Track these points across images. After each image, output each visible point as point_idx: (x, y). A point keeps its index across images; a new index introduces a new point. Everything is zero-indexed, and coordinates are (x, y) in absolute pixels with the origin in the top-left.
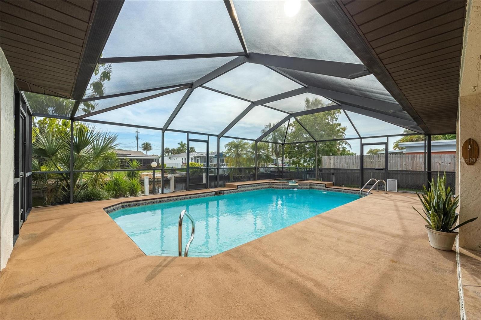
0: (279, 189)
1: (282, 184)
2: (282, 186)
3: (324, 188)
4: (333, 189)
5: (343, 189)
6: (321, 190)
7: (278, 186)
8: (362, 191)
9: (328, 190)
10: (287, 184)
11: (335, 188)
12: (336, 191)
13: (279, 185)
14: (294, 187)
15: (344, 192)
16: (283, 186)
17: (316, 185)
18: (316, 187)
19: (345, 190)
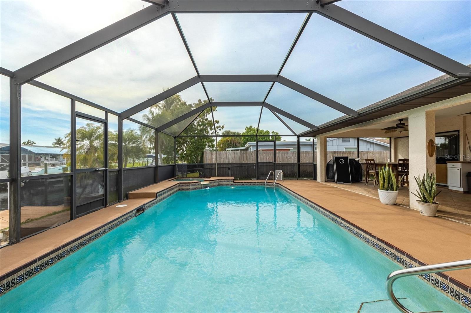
0: (191, 191)
1: (195, 184)
2: (194, 187)
3: (232, 183)
4: (241, 183)
5: (249, 182)
6: (230, 186)
7: (191, 187)
8: (267, 182)
9: (236, 185)
10: (200, 183)
11: (243, 182)
12: (243, 185)
13: (192, 185)
14: (206, 186)
15: (250, 185)
16: (196, 187)
17: (224, 181)
18: (224, 183)
19: (251, 183)
